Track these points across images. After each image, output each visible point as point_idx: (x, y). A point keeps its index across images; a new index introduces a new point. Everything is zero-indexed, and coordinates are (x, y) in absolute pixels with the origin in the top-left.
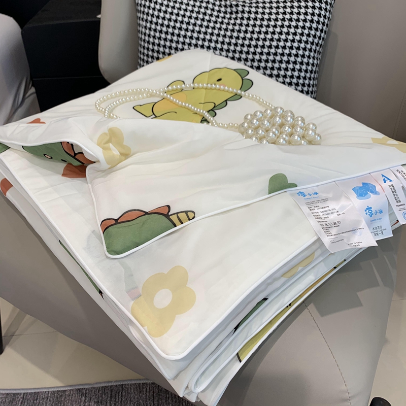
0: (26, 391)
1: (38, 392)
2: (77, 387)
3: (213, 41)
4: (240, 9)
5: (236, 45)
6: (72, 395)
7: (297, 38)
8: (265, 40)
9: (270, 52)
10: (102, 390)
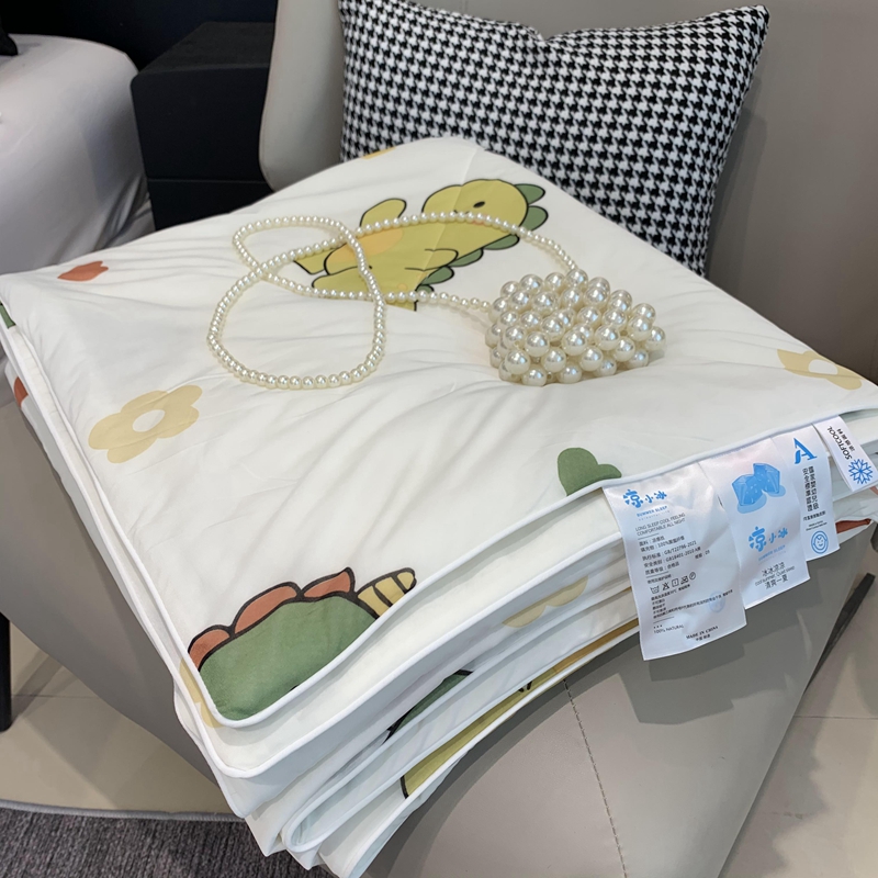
0: (38, 810)
1: (63, 816)
2: (140, 816)
3: (490, 122)
4: (553, 57)
5: (537, 132)
6: (128, 831)
7: (668, 124)
8: (598, 125)
9: (606, 152)
10: (189, 828)
